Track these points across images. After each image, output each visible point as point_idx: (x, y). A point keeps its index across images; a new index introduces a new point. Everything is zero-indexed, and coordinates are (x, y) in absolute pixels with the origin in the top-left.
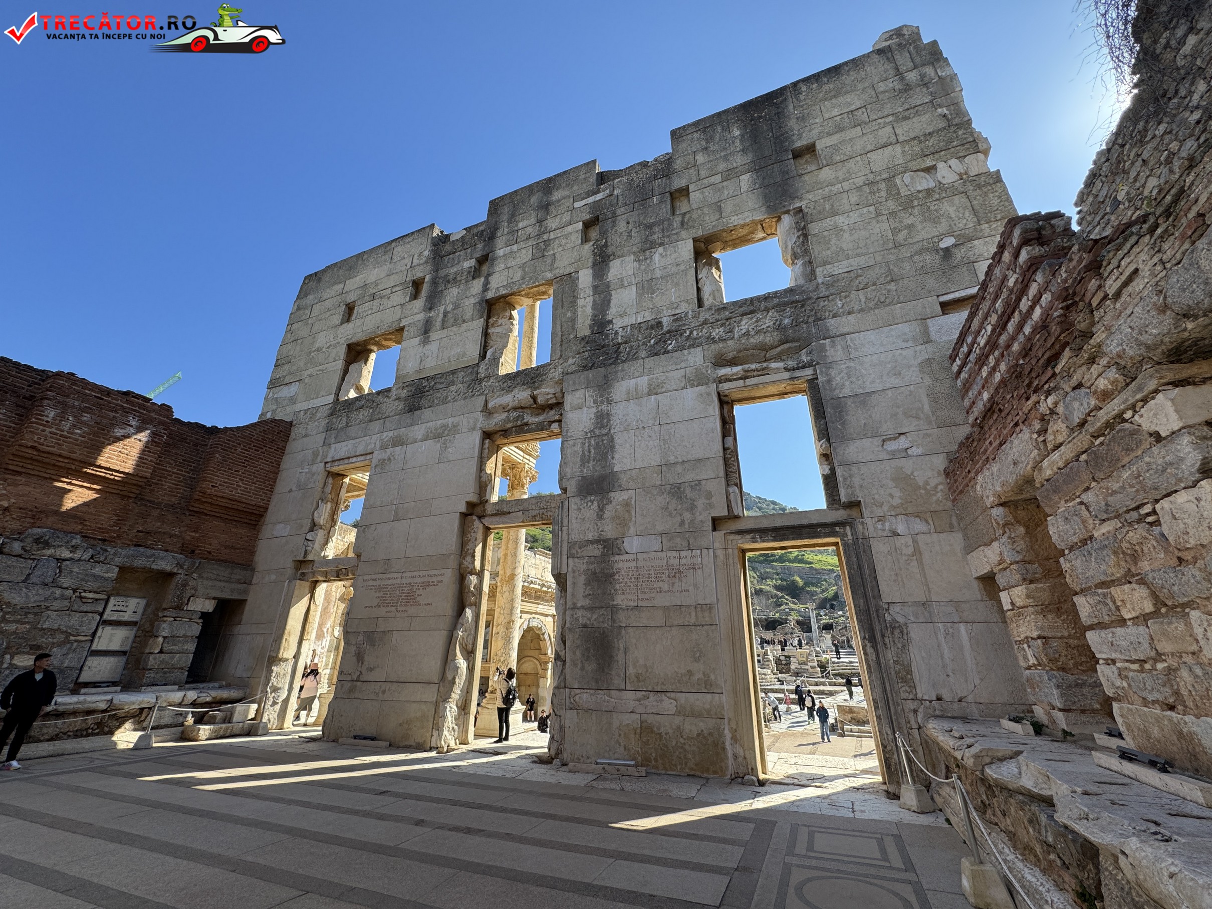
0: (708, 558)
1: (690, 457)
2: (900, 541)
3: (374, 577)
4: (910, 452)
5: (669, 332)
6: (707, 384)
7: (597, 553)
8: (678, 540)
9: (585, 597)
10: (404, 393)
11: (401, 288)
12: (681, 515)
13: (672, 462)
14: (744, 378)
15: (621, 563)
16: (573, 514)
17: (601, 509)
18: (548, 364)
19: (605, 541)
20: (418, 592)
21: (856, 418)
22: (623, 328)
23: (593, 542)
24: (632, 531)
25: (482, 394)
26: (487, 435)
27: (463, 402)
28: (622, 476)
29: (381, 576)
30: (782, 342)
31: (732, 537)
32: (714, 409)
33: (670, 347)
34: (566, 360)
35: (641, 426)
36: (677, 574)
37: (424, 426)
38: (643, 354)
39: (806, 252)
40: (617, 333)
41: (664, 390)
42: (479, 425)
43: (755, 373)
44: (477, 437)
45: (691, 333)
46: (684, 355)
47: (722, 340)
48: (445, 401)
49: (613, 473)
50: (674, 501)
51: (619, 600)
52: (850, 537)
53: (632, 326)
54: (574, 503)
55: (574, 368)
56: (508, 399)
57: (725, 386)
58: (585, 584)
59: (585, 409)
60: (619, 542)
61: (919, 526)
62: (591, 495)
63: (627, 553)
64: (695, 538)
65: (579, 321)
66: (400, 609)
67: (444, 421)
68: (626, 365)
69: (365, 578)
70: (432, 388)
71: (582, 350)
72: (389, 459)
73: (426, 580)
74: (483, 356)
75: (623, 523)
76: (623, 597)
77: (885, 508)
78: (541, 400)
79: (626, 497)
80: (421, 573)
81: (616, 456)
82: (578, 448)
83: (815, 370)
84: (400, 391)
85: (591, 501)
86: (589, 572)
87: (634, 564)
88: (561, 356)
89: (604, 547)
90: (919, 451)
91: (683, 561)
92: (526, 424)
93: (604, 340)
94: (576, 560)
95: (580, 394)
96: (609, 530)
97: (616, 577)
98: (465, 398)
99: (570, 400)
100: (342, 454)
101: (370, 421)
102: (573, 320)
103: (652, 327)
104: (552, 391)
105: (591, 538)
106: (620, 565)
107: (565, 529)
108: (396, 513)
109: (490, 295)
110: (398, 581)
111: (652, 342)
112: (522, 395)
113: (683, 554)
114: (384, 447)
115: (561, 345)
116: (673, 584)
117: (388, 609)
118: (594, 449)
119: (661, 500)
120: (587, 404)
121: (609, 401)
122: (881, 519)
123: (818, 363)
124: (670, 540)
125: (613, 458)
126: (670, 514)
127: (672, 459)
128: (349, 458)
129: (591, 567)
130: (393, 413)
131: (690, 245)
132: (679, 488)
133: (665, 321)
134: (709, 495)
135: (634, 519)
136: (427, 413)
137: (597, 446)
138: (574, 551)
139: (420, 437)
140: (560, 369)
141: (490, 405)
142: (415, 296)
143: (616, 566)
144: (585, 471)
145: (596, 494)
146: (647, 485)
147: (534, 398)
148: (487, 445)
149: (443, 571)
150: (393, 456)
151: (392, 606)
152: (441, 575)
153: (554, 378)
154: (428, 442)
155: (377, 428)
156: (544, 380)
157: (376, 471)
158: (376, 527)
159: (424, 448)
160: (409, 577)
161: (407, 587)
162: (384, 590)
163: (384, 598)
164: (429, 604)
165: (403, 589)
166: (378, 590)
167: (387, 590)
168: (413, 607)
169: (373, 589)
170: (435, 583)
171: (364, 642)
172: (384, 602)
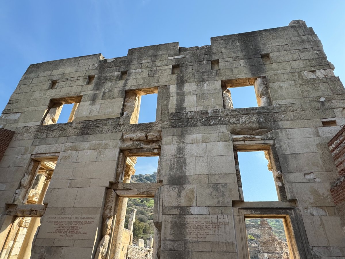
0: (231, 220)
1: (221, 172)
2: (315, 219)
3: (54, 216)
4: (316, 180)
5: (211, 116)
6: (228, 141)
7: (177, 213)
8: (217, 210)
9: (171, 234)
10: (80, 126)
11: (82, 78)
12: (218, 199)
13: (213, 173)
14: (244, 141)
15: (189, 219)
16: (165, 193)
17: (180, 192)
18: (155, 123)
19: (182, 207)
20: (79, 226)
21: (292, 163)
22: (191, 112)
23: (175, 208)
24: (194, 204)
25: (120, 131)
26: (122, 151)
27: (110, 134)
28: (190, 177)
29: (59, 216)
30: (260, 128)
31: (242, 211)
32: (232, 153)
33: (212, 123)
34: (164, 122)
35: (199, 156)
36: (216, 226)
37: (89, 143)
38: (200, 124)
39: (267, 94)
40: (187, 114)
41: (209, 141)
42: (118, 146)
43: (249, 139)
44: (117, 151)
45: (221, 118)
46: (218, 127)
47: (234, 123)
48: (101, 132)
49: (186, 176)
50: (215, 192)
51: (188, 237)
52: (294, 215)
53: (195, 112)
54: (166, 188)
55: (167, 126)
56: (134, 135)
57: (237, 143)
58: (170, 228)
59: (172, 145)
60: (188, 208)
61: (322, 212)
62: (175, 184)
63: (192, 214)
64: (225, 210)
65: (170, 106)
66: (68, 234)
67: (100, 142)
68: (192, 128)
69: (49, 216)
70: (95, 125)
71: (171, 119)
72: (69, 156)
73: (85, 220)
74: (122, 114)
75: (190, 200)
76: (190, 236)
77: (308, 204)
78: (149, 138)
79: (192, 188)
80: (82, 216)
81: (187, 168)
82: (169, 162)
83: (274, 141)
84: (78, 125)
85: (174, 188)
86: (173, 222)
87: (195, 220)
88: (161, 120)
89: (181, 211)
90: (320, 180)
91: (219, 220)
92: (142, 148)
93: (181, 116)
94: (167, 216)
95: (170, 138)
96: (183, 203)
97: (187, 226)
98: (112, 132)
99: (165, 140)
100: (42, 151)
101: (60, 137)
102: (167, 105)
103: (204, 114)
104: (156, 134)
105: (174, 206)
106: (189, 220)
107: (161, 200)
108: (70, 184)
109: (127, 88)
110: (69, 220)
111: (204, 120)
112: (141, 134)
113: (219, 217)
114: (66, 150)
115: (161, 115)
116: (215, 231)
117: (61, 234)
118: (176, 163)
119: (209, 191)
120: (173, 143)
121: (184, 143)
122: (306, 208)
123: (275, 139)
124: (213, 210)
125: (185, 169)
126: (213, 198)
127: (213, 172)
128: (45, 154)
129: (174, 220)
130: (73, 134)
131: (220, 83)
132: (217, 186)
133: (209, 111)
134: (231, 190)
135: (195, 198)
136: (91, 137)
137: (178, 162)
138: (165, 211)
139: (86, 148)
140: (160, 125)
141: (125, 137)
142: (89, 83)
143: (187, 220)
144: (172, 173)
145: (177, 185)
146: (202, 183)
147: (147, 137)
148: (121, 156)
149: (94, 216)
150: (71, 155)
151: (64, 233)
152: (93, 218)
153: (157, 129)
154: (91, 151)
155: (63, 141)
156: (152, 129)
157: (60, 162)
158: (58, 190)
159: (88, 153)
160: (76, 218)
161: (73, 223)
162: (60, 224)
163: (60, 228)
164: (86, 233)
165: (71, 224)
166: (56, 224)
167: (62, 224)
168: (76, 234)
169: (53, 223)
170: (90, 222)
171: (45, 252)
172: (59, 230)
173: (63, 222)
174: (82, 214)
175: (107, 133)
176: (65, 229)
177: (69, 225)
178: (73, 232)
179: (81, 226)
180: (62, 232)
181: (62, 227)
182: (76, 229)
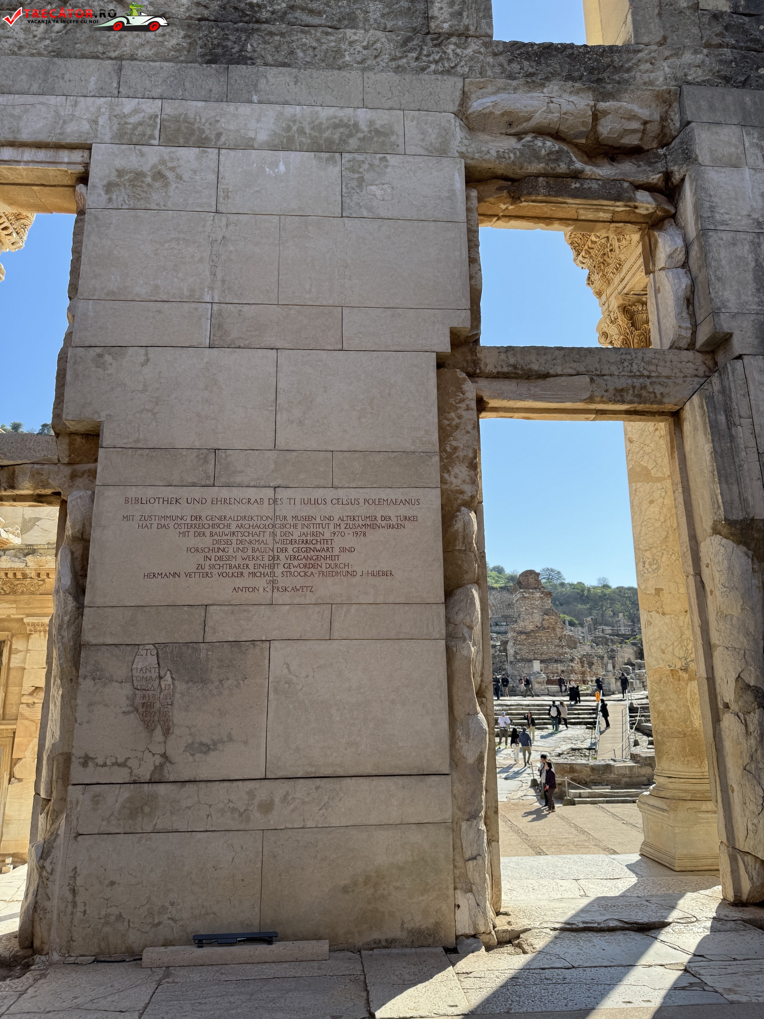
18: (631, 50)
20: (338, 542)
25: (448, 72)
27: (392, 77)
34: (680, 53)
37: (271, 109)
42: (458, 146)
44: (456, 175)
48: (334, 62)
55: (701, 76)
56: (529, 103)
59: (747, 171)
66: (282, 582)
67: (345, 114)
71: (716, 41)
73: (362, 510)
78: (609, 126)
80: (341, 493)
82: (745, 251)
88: (664, 39)
92: (576, 176)
95: (729, 134)
98: (400, 70)
99: (708, 141)
108: (218, 327)
110: (266, 510)
112: (571, 102)
114: (129, 139)
117: (239, 582)
120: (750, 160)
136: (276, 79)
141: (479, 105)
147: (595, 120)
149: (414, 494)
150: (172, 169)
151: (254, 574)
152: (408, 502)
153: (651, 83)
154: (296, 157)
155: (93, 79)
156: (627, 81)
157: (110, 200)
158: (146, 355)
159: (282, 168)
160: (303, 502)
161: (299, 527)
162: (214, 531)
163: (221, 553)
164: (385, 574)
165: (285, 530)
166: (192, 531)
167: (227, 531)
168: (329, 580)
169: (171, 525)
170: (394, 521)
171: (162, 674)
172: (222, 563)
173: (234, 525)
174: (336, 483)
175: (370, 68)
176: (257, 554)
177: (274, 534)
178: (310, 570)
179: (349, 540)
180: (246, 572)
181: (234, 545)
182: (323, 554)
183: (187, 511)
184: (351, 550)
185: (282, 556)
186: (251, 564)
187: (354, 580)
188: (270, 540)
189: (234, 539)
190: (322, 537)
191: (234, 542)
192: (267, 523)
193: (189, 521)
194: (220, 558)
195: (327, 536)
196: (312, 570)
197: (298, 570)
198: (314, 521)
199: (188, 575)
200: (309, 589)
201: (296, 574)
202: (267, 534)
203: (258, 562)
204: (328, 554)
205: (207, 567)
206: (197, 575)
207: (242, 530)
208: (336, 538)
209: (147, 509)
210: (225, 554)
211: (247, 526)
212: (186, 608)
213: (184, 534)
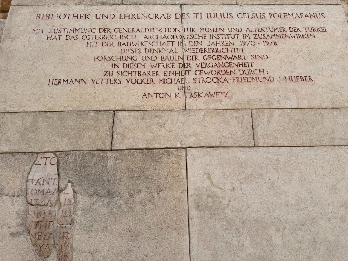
66: (195, 88)
73: (269, 23)
80: (247, 10)
110: (174, 23)
117: (150, 89)
151: (165, 81)
152: (313, 16)
160: (209, 16)
161: (208, 37)
162: (122, 41)
163: (129, 61)
164: (304, 79)
165: (193, 40)
166: (100, 42)
167: (135, 41)
168: (245, 86)
169: (80, 37)
170: (303, 32)
171: (62, 186)
172: (130, 70)
174: (240, 2)
176: (167, 62)
177: (183, 44)
178: (224, 77)
179: (261, 49)
180: (156, 79)
181: (143, 54)
182: (235, 61)
183: (96, 25)
184: (264, 57)
185: (193, 63)
186: (161, 71)
187: (272, 86)
188: (179, 49)
189: (143, 49)
190: (232, 46)
191: (143, 51)
192: (175, 34)
193: (97, 33)
194: (129, 66)
195: (237, 44)
196: (226, 76)
197: (211, 76)
198: (222, 32)
199: (95, 81)
200: (224, 95)
201: (209, 80)
202: (176, 44)
203: (168, 69)
204: (240, 61)
205: (115, 74)
206: (105, 81)
207: (150, 40)
208: (246, 47)
209: (57, 23)
210: (134, 62)
211: (155, 37)
212: (92, 114)
213: (92, 44)
